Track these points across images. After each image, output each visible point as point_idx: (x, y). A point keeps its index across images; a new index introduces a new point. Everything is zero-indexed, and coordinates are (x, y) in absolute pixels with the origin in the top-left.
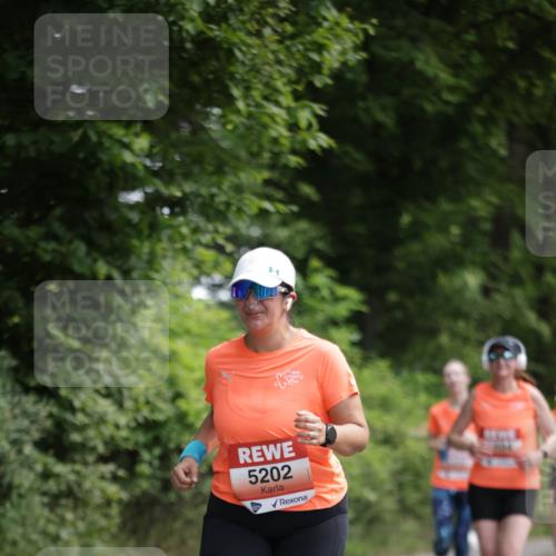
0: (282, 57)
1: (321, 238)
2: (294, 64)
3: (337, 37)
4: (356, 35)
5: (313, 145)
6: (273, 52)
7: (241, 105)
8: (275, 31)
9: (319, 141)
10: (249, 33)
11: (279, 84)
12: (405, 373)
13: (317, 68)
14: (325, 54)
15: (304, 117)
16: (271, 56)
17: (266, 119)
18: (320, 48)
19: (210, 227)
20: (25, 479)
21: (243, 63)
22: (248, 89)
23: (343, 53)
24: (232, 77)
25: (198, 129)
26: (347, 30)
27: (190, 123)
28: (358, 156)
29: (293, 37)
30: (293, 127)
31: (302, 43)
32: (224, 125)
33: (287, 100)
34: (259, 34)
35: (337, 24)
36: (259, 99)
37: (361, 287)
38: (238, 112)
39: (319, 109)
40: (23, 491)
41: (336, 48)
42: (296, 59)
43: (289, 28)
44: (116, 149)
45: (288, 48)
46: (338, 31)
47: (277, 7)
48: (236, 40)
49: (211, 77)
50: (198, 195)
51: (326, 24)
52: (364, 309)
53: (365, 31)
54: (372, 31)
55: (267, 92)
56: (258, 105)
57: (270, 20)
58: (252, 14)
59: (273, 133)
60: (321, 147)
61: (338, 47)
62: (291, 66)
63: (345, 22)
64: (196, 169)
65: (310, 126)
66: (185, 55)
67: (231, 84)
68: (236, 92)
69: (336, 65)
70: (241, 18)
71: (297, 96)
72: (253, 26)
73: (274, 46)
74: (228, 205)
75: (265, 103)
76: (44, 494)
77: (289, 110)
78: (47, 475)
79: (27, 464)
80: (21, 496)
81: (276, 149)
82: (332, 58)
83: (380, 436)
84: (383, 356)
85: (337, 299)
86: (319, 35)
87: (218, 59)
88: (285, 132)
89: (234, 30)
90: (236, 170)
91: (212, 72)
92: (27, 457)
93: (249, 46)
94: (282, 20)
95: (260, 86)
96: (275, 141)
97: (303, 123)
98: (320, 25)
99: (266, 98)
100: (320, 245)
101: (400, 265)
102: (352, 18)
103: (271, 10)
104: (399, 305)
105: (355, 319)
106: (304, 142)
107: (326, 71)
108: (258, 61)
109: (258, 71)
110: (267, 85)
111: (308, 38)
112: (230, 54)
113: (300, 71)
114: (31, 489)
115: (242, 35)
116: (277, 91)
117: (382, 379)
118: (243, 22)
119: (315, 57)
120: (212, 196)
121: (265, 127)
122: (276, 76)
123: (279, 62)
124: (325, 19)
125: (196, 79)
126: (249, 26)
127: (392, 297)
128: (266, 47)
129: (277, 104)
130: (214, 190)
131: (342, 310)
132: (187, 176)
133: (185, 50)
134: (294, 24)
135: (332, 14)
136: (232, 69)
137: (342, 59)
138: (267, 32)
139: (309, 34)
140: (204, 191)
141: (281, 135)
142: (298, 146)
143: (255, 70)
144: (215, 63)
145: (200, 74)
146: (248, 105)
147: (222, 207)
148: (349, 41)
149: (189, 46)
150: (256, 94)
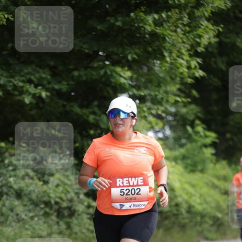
0: (185, 40)
1: (199, 112)
2: (189, 43)
3: (207, 32)
4: (215, 31)
5: (197, 75)
6: (181, 38)
7: (168, 59)
8: (182, 30)
9: (200, 73)
10: (172, 31)
11: (183, 51)
12: (233, 166)
13: (199, 44)
14: (202, 39)
15: (193, 63)
16: (180, 40)
17: (178, 65)
18: (200, 37)
19: (156, 107)
20: (80, 208)
21: (169, 43)
22: (171, 53)
23: (209, 38)
24: (164, 48)
25: (150, 69)
26: (211, 29)
27: (147, 67)
28: (216, 80)
29: (189, 32)
30: (189, 68)
31: (193, 35)
32: (161, 68)
33: (186, 57)
34: (175, 31)
35: (207, 27)
36: (175, 57)
37: (215, 131)
38: (167, 62)
39: (199, 60)
40: (79, 213)
41: (206, 36)
42: (190, 41)
43: (188, 29)
44: (118, 77)
45: (187, 37)
46: (208, 30)
47: (183, 20)
48: (166, 34)
49: (156, 48)
50: (150, 95)
51: (203, 27)
52: (217, 141)
53: (218, 30)
54: (221, 30)
55: (179, 54)
56: (175, 59)
57: (180, 26)
58: (173, 23)
59: (181, 70)
60: (200, 76)
61: (207, 36)
62: (188, 44)
63: (210, 26)
64: (149, 85)
65: (196, 67)
66: (145, 40)
67: (164, 51)
68: (166, 54)
69: (206, 43)
70: (169, 24)
71: (190, 56)
72: (173, 28)
73: (181, 36)
74: (162, 99)
75: (177, 58)
76: (88, 214)
77: (187, 61)
78: (89, 207)
79: (81, 202)
80: (79, 215)
81: (182, 76)
82: (205, 41)
83: (223, 191)
84: (224, 159)
85: (206, 136)
86: (200, 31)
87: (159, 41)
88: (186, 70)
89: (166, 30)
90: (166, 85)
91: (157, 47)
92: (81, 200)
93: (171, 36)
94: (184, 25)
95: (176, 52)
96: (182, 73)
97: (193, 66)
98: (200, 27)
99: (178, 57)
100: (199, 115)
101: (232, 123)
102: (213, 25)
103: (180, 22)
104: (231, 139)
105: (213, 145)
106: (194, 74)
107: (202, 46)
108: (175, 42)
109: (175, 46)
110: (178, 51)
111: (195, 32)
112: (164, 39)
113: (192, 46)
114: (83, 212)
115: (169, 32)
116: (182, 54)
117: (224, 168)
118: (169, 26)
119: (198, 40)
120: (156, 96)
121: (178, 68)
122: (182, 48)
123: (184, 42)
124: (202, 25)
125: (150, 49)
126: (172, 28)
127: (228, 136)
128: (178, 36)
129: (183, 59)
130: (157, 93)
131: (208, 141)
132: (146, 88)
133: (145, 38)
134: (190, 27)
135: (205, 23)
136: (165, 45)
137: (208, 41)
138: (179, 30)
139: (196, 31)
140: (153, 93)
141: (184, 71)
142: (191, 76)
143: (174, 45)
144: (158, 43)
145: (151, 47)
146: (171, 59)
147: (160, 100)
148: (212, 34)
149: (147, 36)
150: (174, 55)
